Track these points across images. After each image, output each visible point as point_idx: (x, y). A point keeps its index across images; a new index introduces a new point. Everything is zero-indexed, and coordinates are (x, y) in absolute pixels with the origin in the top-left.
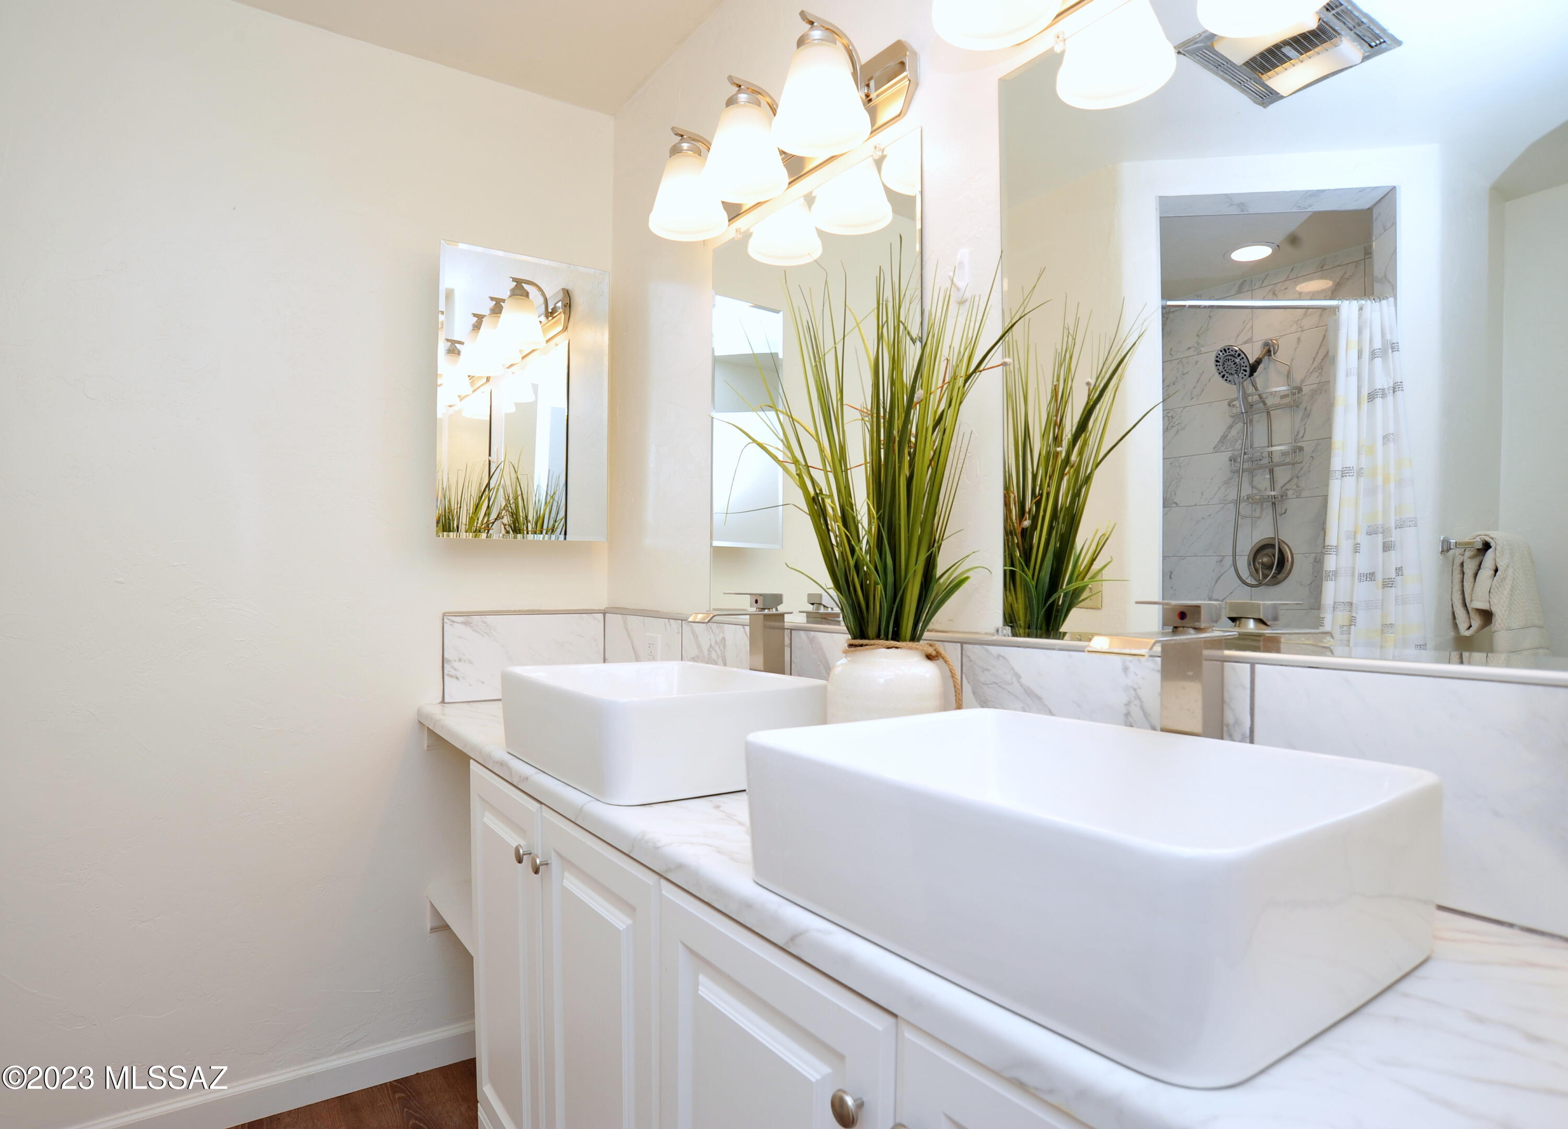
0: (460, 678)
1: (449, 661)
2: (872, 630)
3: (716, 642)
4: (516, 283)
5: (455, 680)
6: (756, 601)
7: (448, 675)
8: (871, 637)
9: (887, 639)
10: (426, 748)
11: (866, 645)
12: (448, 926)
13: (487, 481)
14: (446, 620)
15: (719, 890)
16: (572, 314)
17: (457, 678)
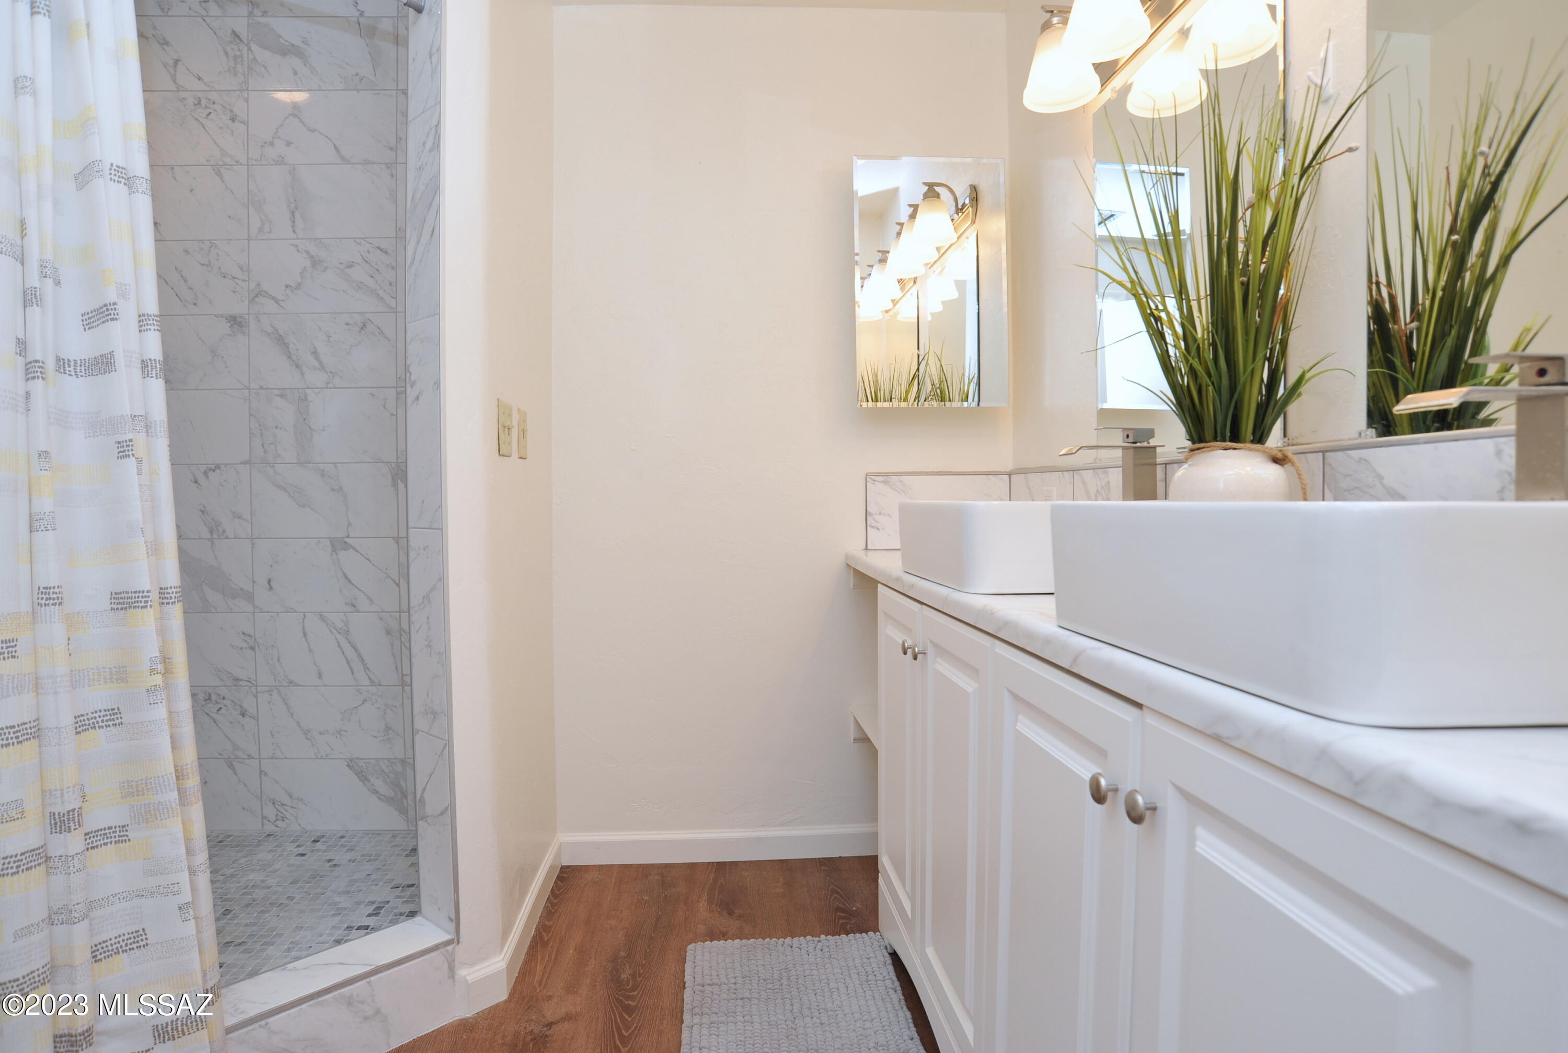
0: (881, 529)
1: (871, 514)
2: (1209, 433)
3: (1102, 487)
4: (927, 187)
5: (877, 530)
6: (1128, 436)
7: (870, 526)
8: (1208, 439)
9: (1224, 440)
10: (852, 587)
11: (1204, 448)
12: (869, 739)
13: (917, 367)
14: (868, 479)
15: (1030, 635)
16: (978, 207)
17: (878, 529)
